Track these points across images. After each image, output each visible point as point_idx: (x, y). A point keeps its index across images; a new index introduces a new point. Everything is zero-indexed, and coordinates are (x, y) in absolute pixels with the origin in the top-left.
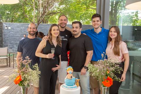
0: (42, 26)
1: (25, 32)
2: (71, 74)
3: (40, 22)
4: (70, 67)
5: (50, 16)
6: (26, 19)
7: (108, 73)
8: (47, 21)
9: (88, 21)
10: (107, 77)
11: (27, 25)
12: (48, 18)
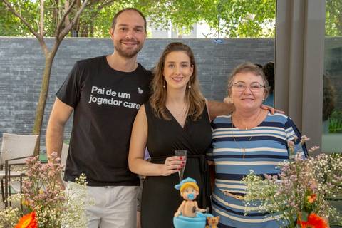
0: (73, 48)
1: (8, 70)
2: (193, 201)
3: (64, 31)
4: (189, 179)
5: (100, 8)
6: (8, 22)
7: (311, 201)
8: (92, 28)
9: (250, 22)
10: (307, 215)
11: (14, 44)
12: (95, 14)
